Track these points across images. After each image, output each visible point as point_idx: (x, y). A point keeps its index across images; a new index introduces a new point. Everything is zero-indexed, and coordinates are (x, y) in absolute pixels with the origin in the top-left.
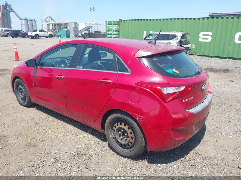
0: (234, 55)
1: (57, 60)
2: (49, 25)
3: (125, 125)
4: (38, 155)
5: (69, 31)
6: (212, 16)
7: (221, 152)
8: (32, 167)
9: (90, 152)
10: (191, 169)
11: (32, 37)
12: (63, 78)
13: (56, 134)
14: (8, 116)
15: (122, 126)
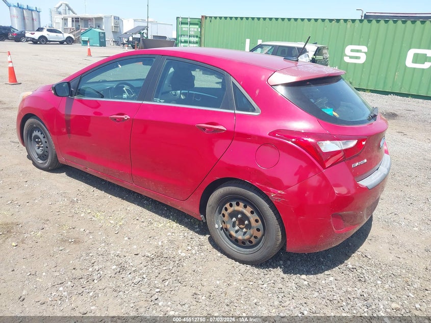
0: (402, 88)
1: (108, 86)
2: (65, 20)
3: (245, 207)
4: (87, 258)
5: (104, 33)
6: (368, 18)
7: (403, 255)
8: (79, 279)
9: (180, 253)
10: (359, 284)
11: (33, 42)
12: (126, 118)
13: (112, 222)
14: (17, 188)
15: (241, 208)
